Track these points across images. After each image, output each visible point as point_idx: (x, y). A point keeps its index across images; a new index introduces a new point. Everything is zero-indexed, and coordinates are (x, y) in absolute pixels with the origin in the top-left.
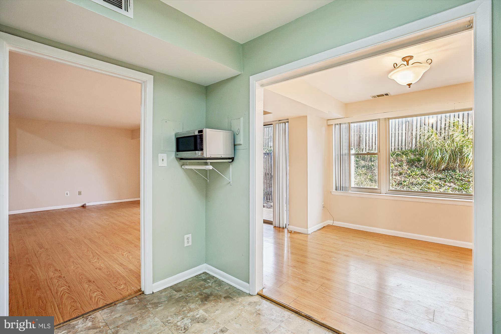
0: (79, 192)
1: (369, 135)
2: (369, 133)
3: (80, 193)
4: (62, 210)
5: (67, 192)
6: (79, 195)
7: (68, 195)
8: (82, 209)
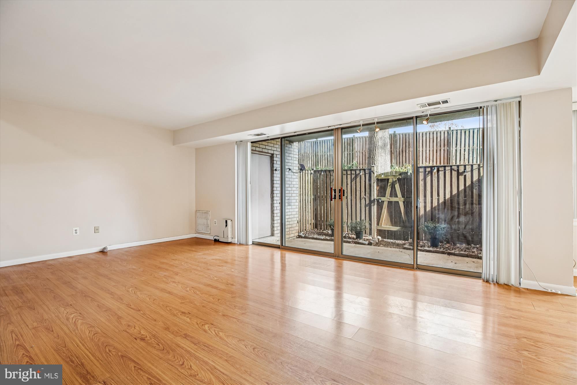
0: (95, 227)
1: (460, 150)
2: (461, 147)
3: (96, 230)
4: (69, 260)
5: (76, 229)
6: (95, 233)
7: (78, 233)
8: (101, 256)
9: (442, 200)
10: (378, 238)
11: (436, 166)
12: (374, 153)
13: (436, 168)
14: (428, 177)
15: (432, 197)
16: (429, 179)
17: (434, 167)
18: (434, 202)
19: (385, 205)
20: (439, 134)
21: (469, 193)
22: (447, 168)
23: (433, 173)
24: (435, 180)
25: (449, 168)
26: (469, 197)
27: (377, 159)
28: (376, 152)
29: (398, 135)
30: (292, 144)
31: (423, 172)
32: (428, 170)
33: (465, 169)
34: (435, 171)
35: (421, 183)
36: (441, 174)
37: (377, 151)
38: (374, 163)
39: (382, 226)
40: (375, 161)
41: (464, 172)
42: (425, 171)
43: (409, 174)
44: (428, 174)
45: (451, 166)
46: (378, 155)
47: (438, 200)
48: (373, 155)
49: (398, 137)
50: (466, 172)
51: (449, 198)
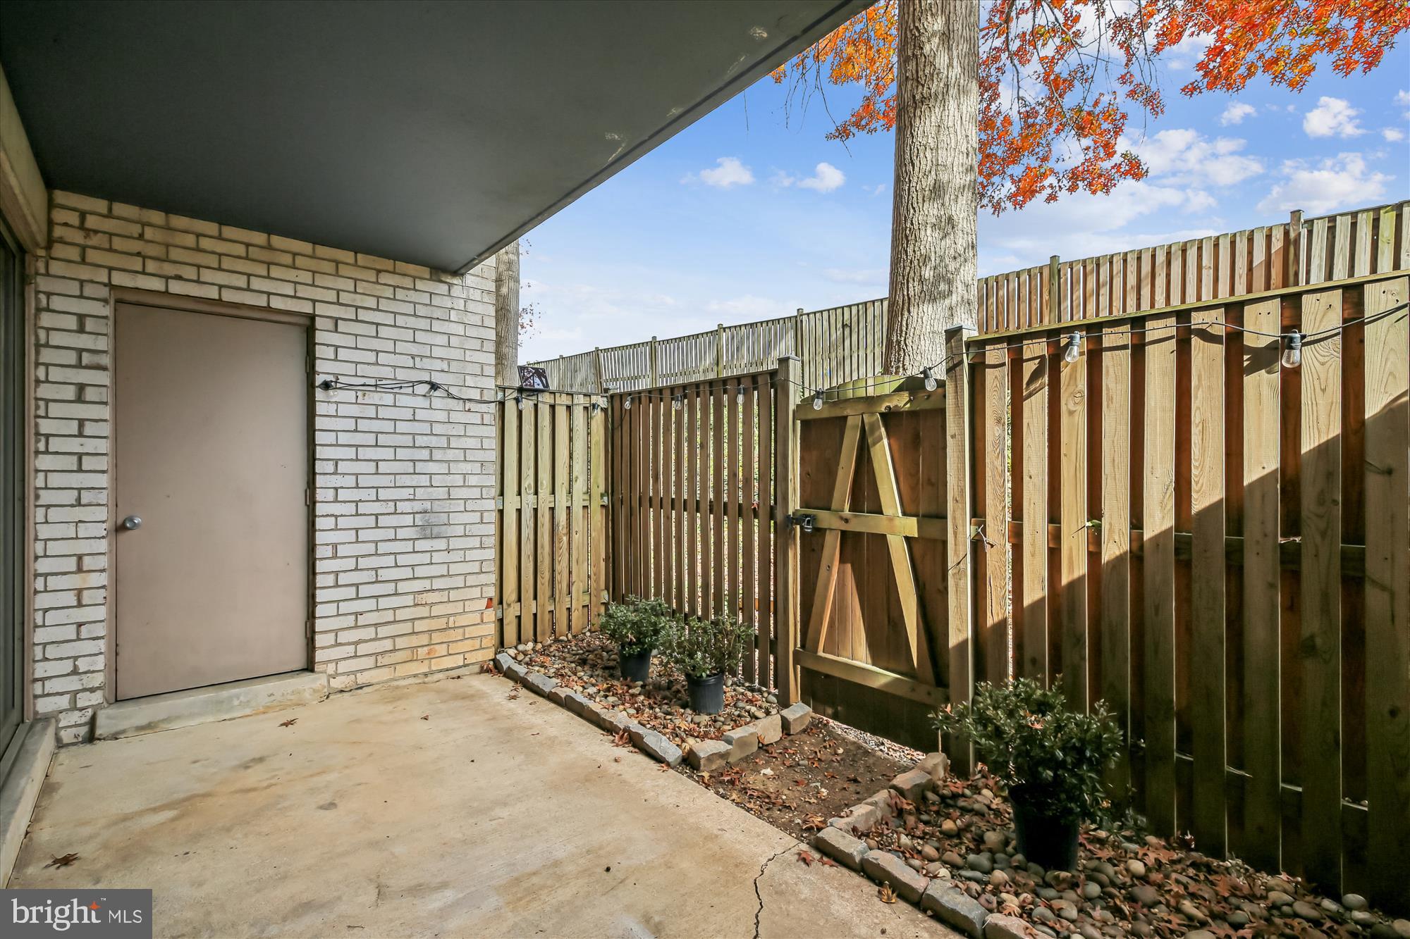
9: (1115, 546)
10: (782, 717)
11: (1079, 328)
12: (904, 323)
13: (1077, 335)
14: (1030, 395)
15: (1054, 517)
16: (1036, 409)
17: (1070, 330)
18: (1071, 549)
19: (832, 545)
20: (1242, 246)
21: (1321, 501)
22: (1154, 330)
23: (1065, 374)
24: (1071, 413)
25: (1167, 328)
26: (1323, 534)
27: (915, 348)
28: (910, 321)
29: (1069, 270)
30: (456, 281)
31: (1003, 364)
32: (1036, 349)
33: (1292, 323)
34: (1075, 357)
35: (996, 433)
36: (1116, 368)
37: (915, 317)
38: (904, 365)
39: (821, 653)
40: (907, 357)
41: (1287, 344)
42: (1017, 364)
43: (930, 386)
44: (1036, 375)
45: (1183, 316)
46: (918, 332)
47: (1095, 538)
48: (901, 331)
49: (1066, 275)
50: (1298, 343)
51: (1166, 533)
